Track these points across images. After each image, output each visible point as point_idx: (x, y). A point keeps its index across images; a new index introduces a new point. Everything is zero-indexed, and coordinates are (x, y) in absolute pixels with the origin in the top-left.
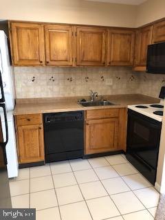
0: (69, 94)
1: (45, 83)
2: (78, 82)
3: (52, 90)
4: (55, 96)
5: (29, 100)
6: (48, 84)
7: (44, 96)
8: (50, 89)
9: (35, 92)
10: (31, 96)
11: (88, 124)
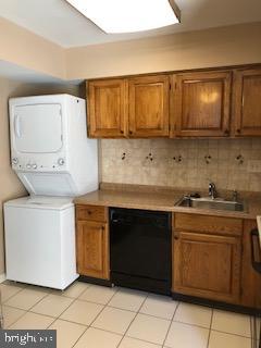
0: (175, 182)
1: (139, 162)
2: (191, 164)
3: (148, 174)
4: (153, 184)
5: (116, 185)
6: (143, 164)
7: (137, 181)
8: (146, 171)
9: (125, 176)
10: (120, 180)
11: (176, 238)
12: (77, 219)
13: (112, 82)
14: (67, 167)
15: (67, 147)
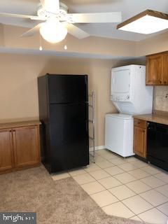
9: (167, 107)
12: (134, 126)
13: (157, 56)
14: (130, 100)
15: (131, 91)
